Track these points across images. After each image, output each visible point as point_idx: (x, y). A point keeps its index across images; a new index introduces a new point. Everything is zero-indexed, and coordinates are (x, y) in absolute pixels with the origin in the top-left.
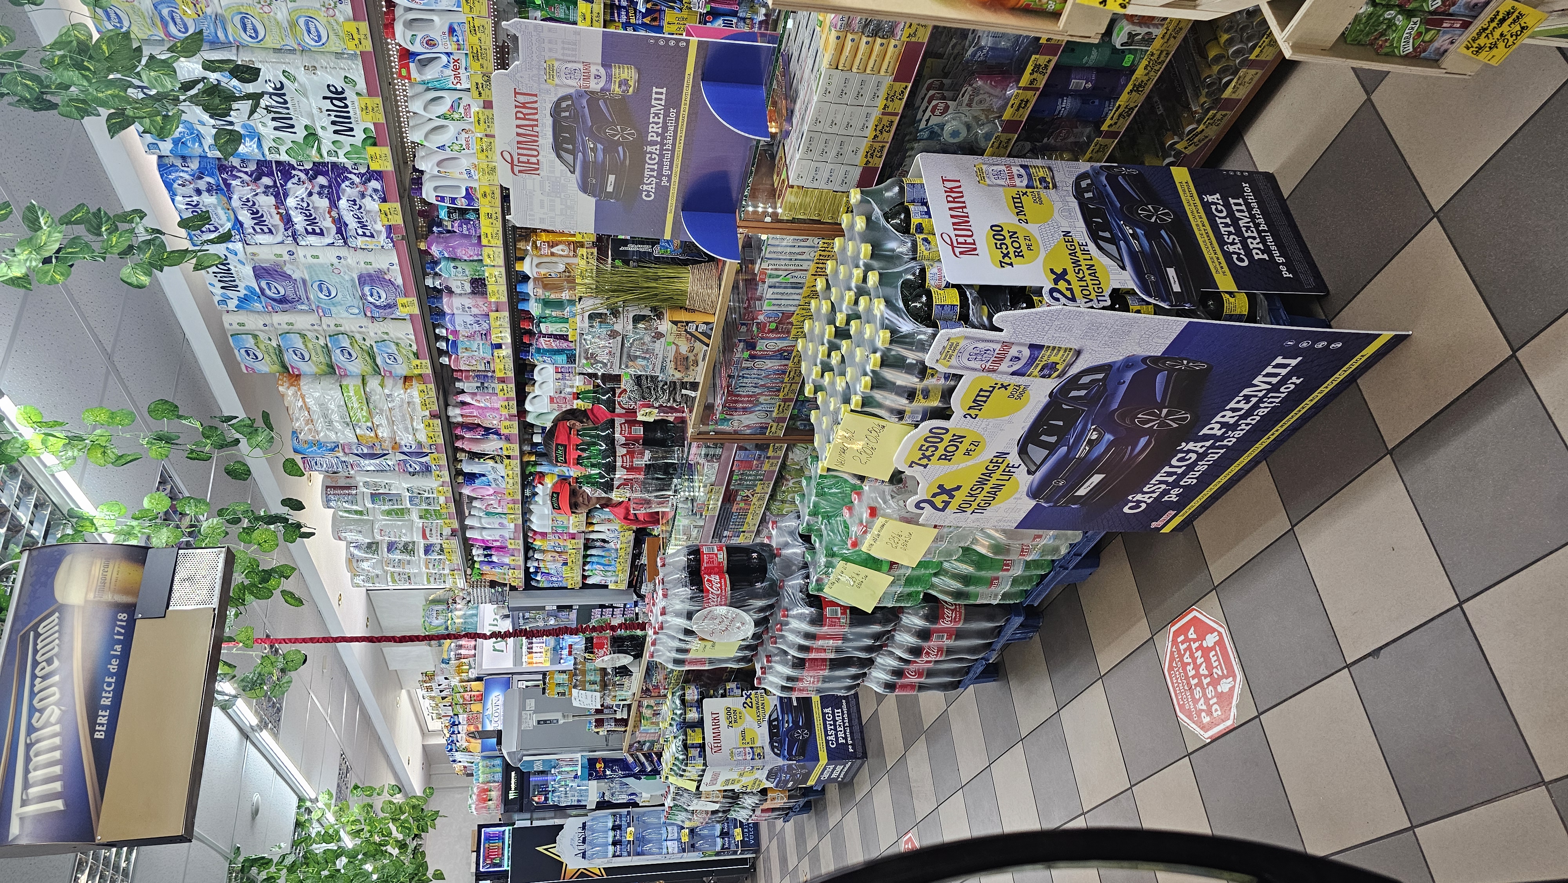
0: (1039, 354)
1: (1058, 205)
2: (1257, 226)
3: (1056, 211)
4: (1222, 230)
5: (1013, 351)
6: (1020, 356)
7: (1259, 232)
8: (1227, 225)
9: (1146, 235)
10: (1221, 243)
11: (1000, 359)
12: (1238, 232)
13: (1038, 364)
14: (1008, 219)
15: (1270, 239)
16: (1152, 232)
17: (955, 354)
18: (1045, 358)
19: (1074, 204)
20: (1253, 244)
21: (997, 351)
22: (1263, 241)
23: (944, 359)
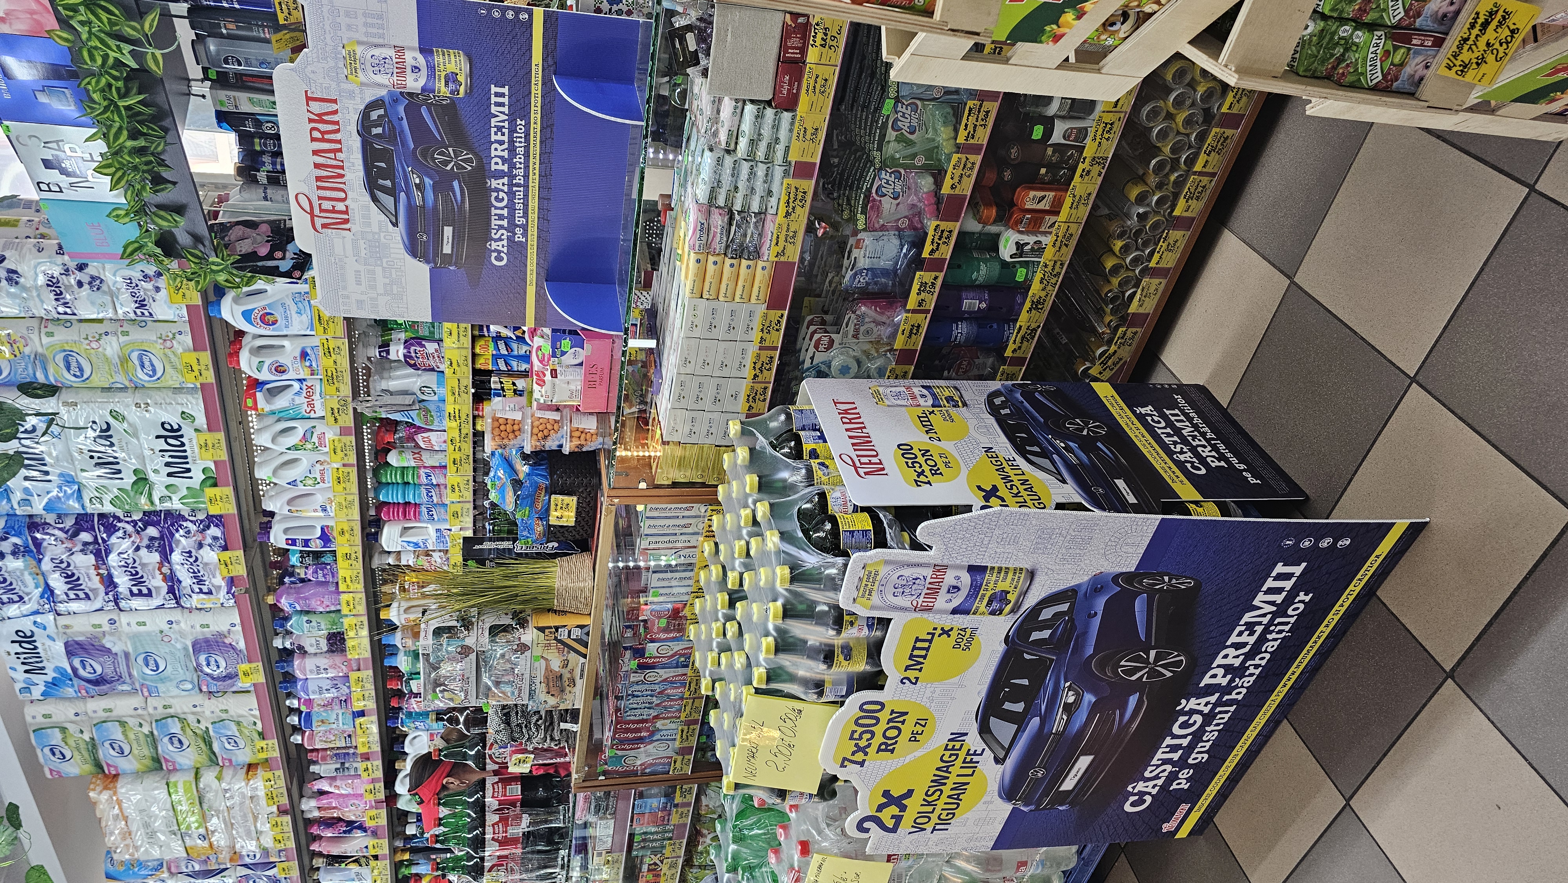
0: (983, 579)
1: (972, 423)
2: (1203, 435)
3: (971, 428)
4: (1166, 440)
5: (949, 578)
6: (959, 585)
7: (1208, 441)
8: (1169, 435)
9: (1080, 447)
10: (1170, 453)
11: (933, 592)
12: (1184, 441)
13: (984, 595)
14: (918, 438)
15: (1222, 447)
16: (1087, 444)
17: (875, 588)
18: (991, 585)
19: (992, 421)
20: (1206, 452)
21: (929, 580)
22: (1215, 448)
23: (863, 596)
